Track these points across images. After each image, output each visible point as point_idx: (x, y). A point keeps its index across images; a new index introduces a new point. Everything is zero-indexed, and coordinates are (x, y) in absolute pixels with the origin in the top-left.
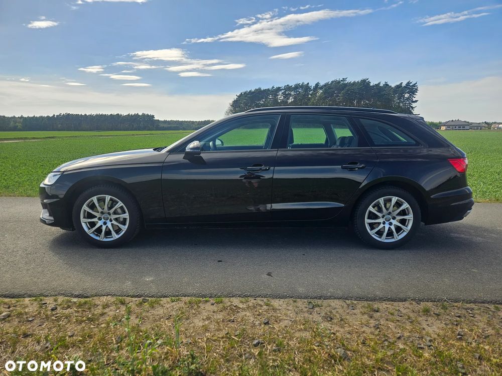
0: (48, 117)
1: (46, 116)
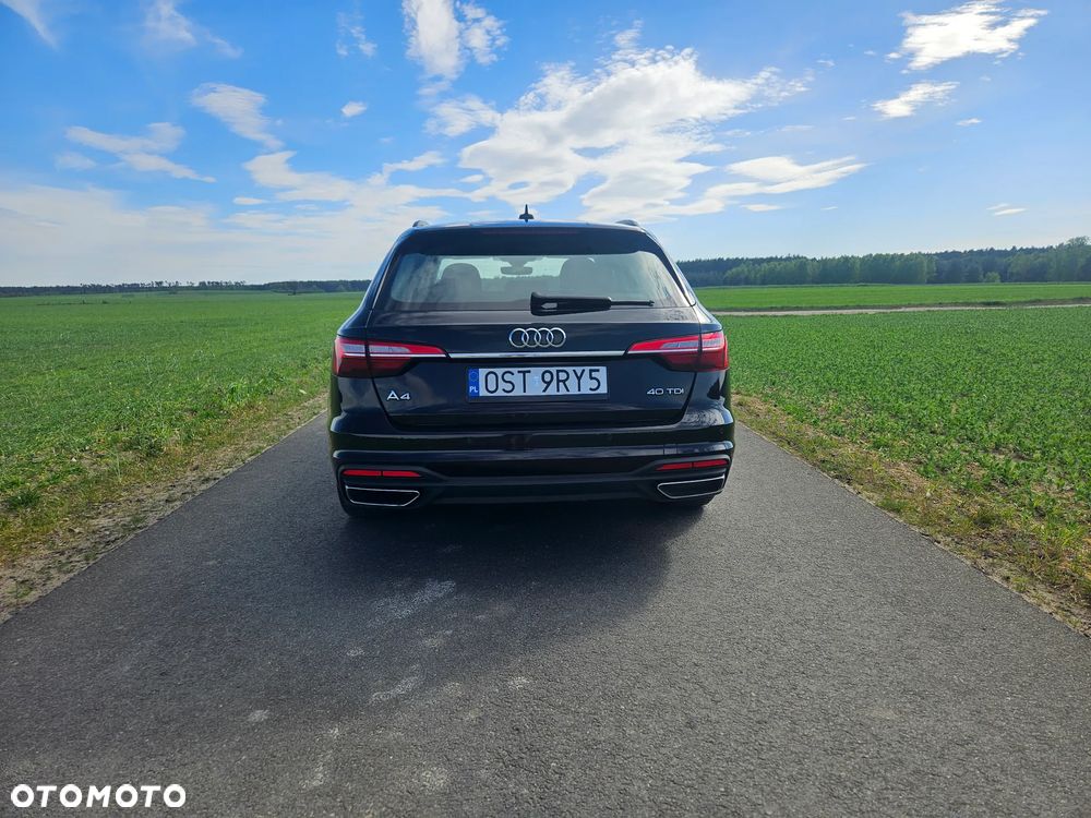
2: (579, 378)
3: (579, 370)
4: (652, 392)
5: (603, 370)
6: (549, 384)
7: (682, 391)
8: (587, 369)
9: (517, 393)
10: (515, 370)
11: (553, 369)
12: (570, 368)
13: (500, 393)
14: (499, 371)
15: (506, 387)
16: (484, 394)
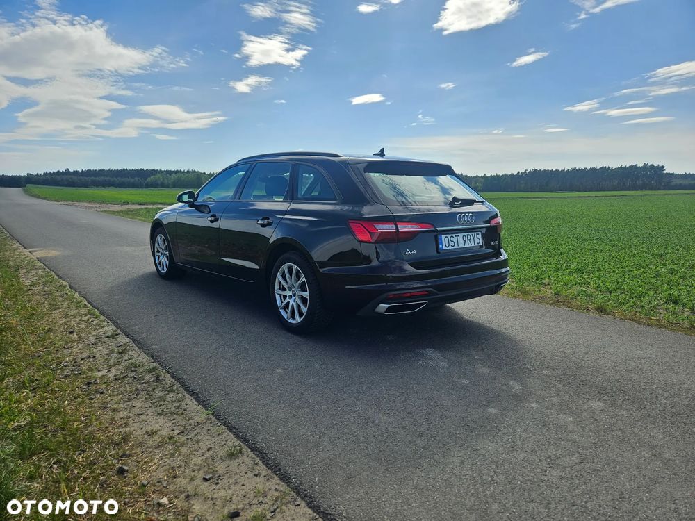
0: (512, 175)
1: (510, 174)
2: (474, 238)
3: (473, 234)
4: (492, 243)
5: (480, 233)
6: (465, 241)
8: (476, 233)
9: (456, 247)
10: (454, 235)
11: (466, 234)
12: (470, 234)
13: (450, 247)
14: (449, 236)
15: (452, 244)
16: (445, 248)
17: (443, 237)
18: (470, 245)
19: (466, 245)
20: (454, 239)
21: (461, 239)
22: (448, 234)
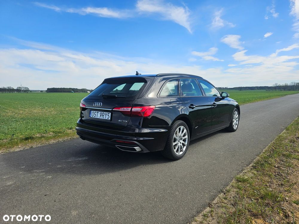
2: (106, 115)
3: (106, 113)
4: (120, 121)
5: (110, 113)
6: (101, 116)
7: (127, 121)
8: (108, 113)
9: (96, 117)
10: (96, 112)
11: (102, 112)
12: (105, 113)
13: (94, 117)
14: (94, 112)
15: (95, 115)
16: (91, 116)
17: (92, 111)
18: (103, 118)
19: (101, 118)
20: (96, 114)
21: (99, 114)
22: (94, 111)
